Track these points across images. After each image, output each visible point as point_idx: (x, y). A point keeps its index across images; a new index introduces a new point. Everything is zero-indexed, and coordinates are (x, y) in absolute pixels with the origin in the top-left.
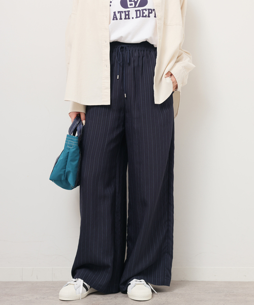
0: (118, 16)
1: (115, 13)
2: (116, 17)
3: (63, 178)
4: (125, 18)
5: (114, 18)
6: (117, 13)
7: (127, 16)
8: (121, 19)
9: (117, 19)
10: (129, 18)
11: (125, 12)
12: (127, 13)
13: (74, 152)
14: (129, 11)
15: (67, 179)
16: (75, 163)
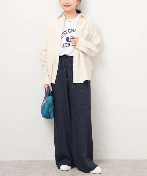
0: (65, 45)
1: (63, 44)
2: (64, 46)
3: (48, 115)
4: (68, 46)
5: (63, 46)
6: (64, 44)
7: (69, 45)
8: (66, 47)
9: (64, 47)
10: (70, 46)
11: (68, 43)
12: (69, 44)
13: (52, 103)
14: (70, 43)
15: (50, 115)
16: (53, 108)
